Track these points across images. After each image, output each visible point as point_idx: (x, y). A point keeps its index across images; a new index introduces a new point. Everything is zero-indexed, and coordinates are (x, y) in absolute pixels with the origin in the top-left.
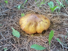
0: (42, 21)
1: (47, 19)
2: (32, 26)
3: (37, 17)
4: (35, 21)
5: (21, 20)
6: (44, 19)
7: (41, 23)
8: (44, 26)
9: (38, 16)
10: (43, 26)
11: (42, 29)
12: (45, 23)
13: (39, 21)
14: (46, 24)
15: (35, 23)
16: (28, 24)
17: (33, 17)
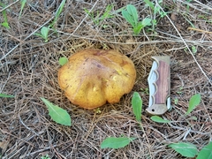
0: (115, 72)
1: (127, 63)
2: (95, 89)
3: (102, 65)
4: (99, 77)
5: (62, 76)
6: (118, 65)
7: (114, 78)
8: (123, 85)
9: (105, 61)
10: (120, 86)
11: (118, 93)
12: (124, 77)
13: (107, 75)
14: (126, 79)
15: (100, 82)
16: (82, 87)
17: (92, 66)
